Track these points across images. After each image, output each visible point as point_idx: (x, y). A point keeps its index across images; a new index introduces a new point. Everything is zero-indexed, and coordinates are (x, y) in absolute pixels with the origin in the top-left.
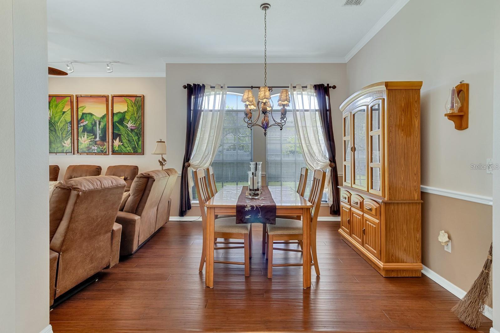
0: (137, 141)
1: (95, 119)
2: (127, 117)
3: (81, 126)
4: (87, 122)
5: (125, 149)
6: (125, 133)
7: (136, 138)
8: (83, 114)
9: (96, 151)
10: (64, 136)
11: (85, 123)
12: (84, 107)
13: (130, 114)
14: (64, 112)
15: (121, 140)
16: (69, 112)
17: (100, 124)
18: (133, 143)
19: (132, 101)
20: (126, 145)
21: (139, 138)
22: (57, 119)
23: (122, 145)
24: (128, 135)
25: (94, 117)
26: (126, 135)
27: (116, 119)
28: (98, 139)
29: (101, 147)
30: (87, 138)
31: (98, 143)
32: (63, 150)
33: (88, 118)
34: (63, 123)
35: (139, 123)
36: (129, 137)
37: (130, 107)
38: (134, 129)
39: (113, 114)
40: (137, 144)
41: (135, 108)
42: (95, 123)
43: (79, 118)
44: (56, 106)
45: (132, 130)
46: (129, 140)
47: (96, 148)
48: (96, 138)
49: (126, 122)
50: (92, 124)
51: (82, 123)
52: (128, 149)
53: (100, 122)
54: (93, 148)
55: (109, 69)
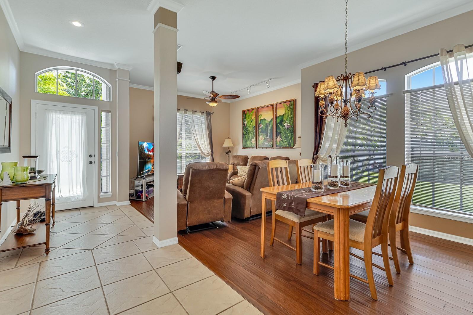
0: (291, 137)
1: (267, 122)
2: (285, 119)
3: (260, 129)
4: (263, 125)
5: (283, 144)
6: (284, 131)
7: (290, 134)
8: (261, 120)
9: (267, 146)
10: (252, 136)
11: (262, 126)
12: (261, 115)
13: (286, 116)
14: (252, 120)
15: (281, 137)
16: (254, 120)
17: (269, 126)
18: (288, 139)
19: (287, 105)
20: (284, 141)
21: (292, 135)
22: (249, 125)
23: (282, 141)
24: (285, 132)
25: (266, 121)
26: (284, 133)
27: (278, 121)
28: (268, 137)
29: (270, 143)
30: (263, 136)
31: (268, 139)
32: (252, 145)
33: (263, 123)
34: (252, 127)
35: (292, 122)
36: (286, 135)
37: (286, 110)
38: (289, 128)
39: (276, 117)
40: (291, 139)
41: (290, 111)
42: (267, 125)
43: (259, 123)
44: (249, 116)
45: (288, 128)
46: (286, 137)
47: (267, 144)
48: (267, 136)
49: (284, 122)
50: (265, 127)
51: (260, 126)
52: (285, 144)
53: (269, 124)
54: (266, 144)
55: (268, 85)
